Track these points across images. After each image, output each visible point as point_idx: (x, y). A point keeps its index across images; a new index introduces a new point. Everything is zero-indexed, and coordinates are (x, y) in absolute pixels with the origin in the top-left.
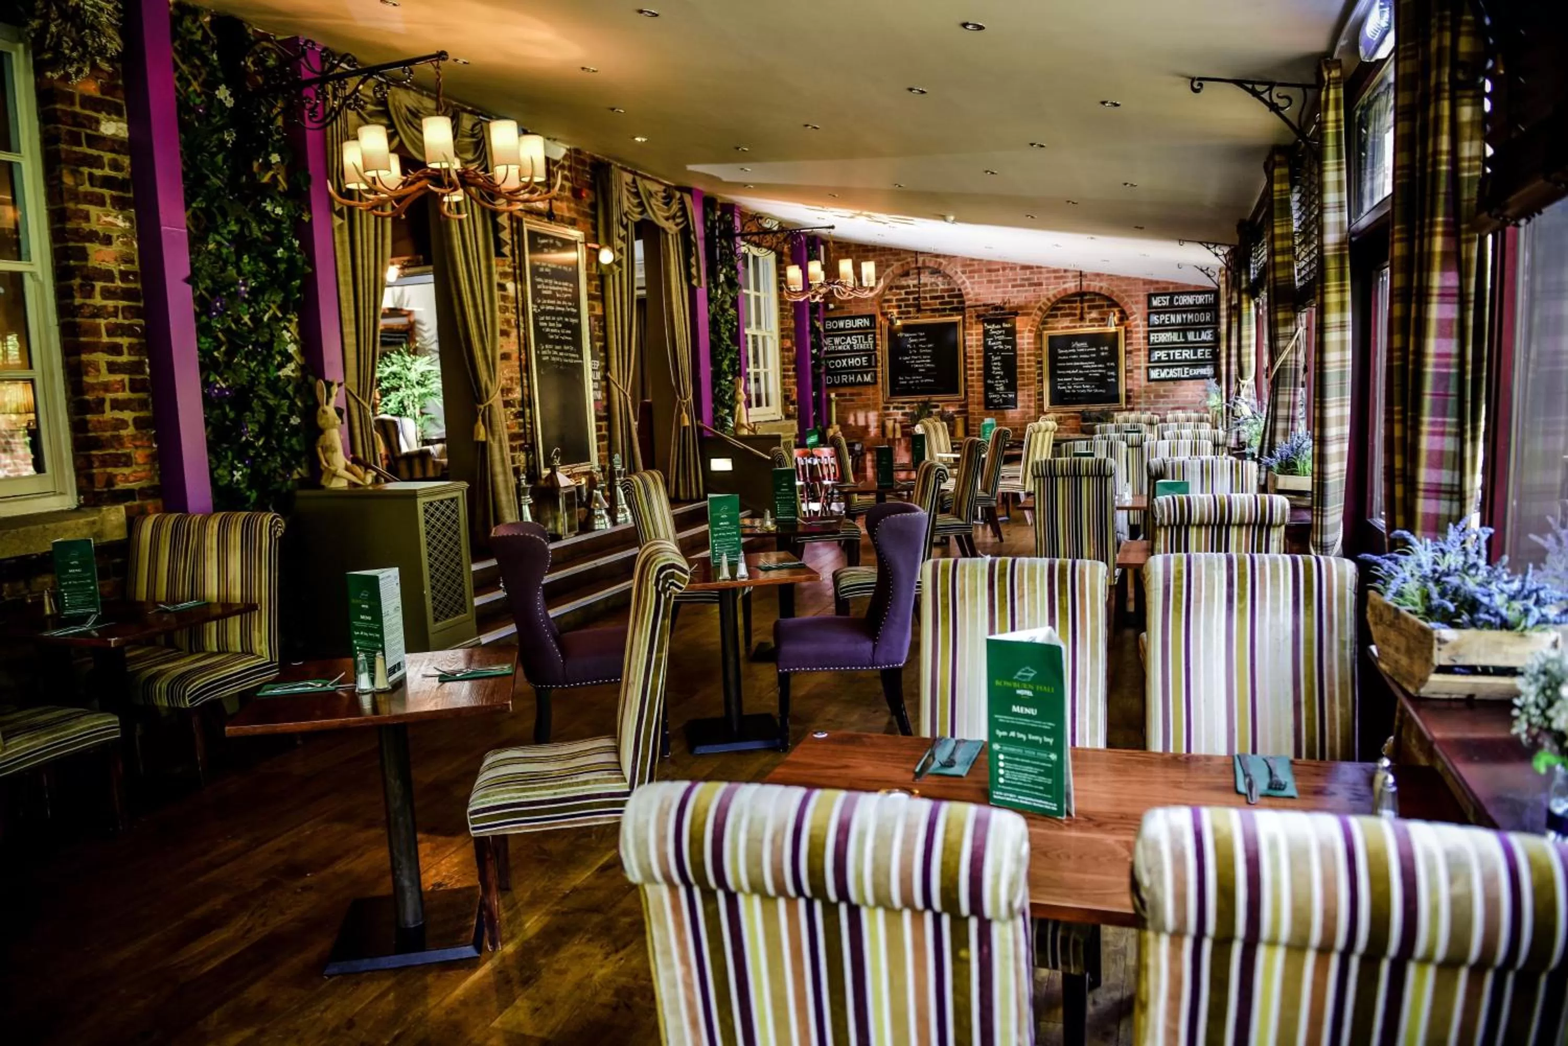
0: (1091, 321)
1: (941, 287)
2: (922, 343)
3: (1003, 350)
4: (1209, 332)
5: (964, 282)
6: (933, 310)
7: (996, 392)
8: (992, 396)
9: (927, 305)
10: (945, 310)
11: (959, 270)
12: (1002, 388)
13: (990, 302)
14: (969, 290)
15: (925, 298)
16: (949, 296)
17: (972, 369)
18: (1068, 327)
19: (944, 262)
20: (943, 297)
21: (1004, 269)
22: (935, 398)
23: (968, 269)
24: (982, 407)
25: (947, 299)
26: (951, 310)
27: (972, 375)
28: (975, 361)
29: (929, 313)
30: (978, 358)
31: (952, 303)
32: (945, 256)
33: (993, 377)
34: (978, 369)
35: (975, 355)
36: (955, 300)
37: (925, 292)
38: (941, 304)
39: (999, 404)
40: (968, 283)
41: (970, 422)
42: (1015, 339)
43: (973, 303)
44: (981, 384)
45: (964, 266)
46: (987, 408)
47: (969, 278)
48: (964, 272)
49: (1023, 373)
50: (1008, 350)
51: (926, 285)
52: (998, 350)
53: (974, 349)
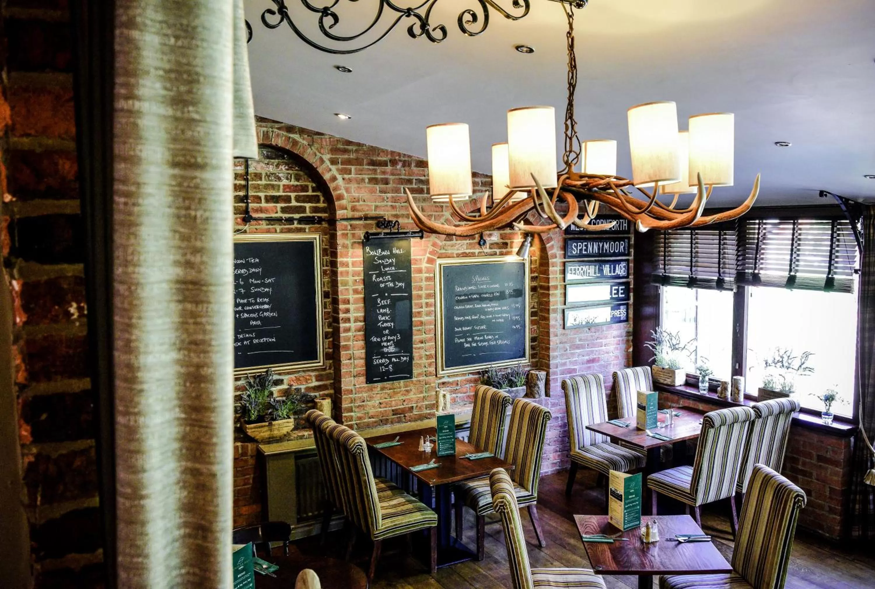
0: (492, 245)
1: (285, 182)
2: (254, 275)
3: (393, 290)
4: (623, 264)
5: (334, 179)
6: (270, 220)
7: (383, 355)
8: (377, 361)
9: (261, 210)
10: (290, 221)
11: (327, 157)
12: (392, 349)
13: (373, 213)
14: (343, 191)
15: (258, 199)
16: (298, 199)
17: (348, 320)
18: (465, 255)
19: (303, 141)
20: (288, 199)
21: (394, 163)
22: (276, 368)
23: (341, 157)
24: (363, 379)
25: (294, 203)
26: (301, 221)
27: (348, 330)
28: (351, 307)
29: (264, 225)
30: (356, 301)
31: (302, 210)
32: (302, 131)
33: (379, 332)
34: (356, 320)
35: (351, 297)
36: (308, 205)
37: (257, 188)
38: (284, 210)
39: (388, 373)
40: (340, 181)
41: (345, 405)
42: (409, 273)
43: (349, 214)
44: (362, 343)
45: (334, 150)
46: (369, 380)
47: (342, 172)
48: (333, 162)
49: (421, 323)
50: (400, 290)
51: (258, 176)
52: (386, 289)
53: (351, 288)
